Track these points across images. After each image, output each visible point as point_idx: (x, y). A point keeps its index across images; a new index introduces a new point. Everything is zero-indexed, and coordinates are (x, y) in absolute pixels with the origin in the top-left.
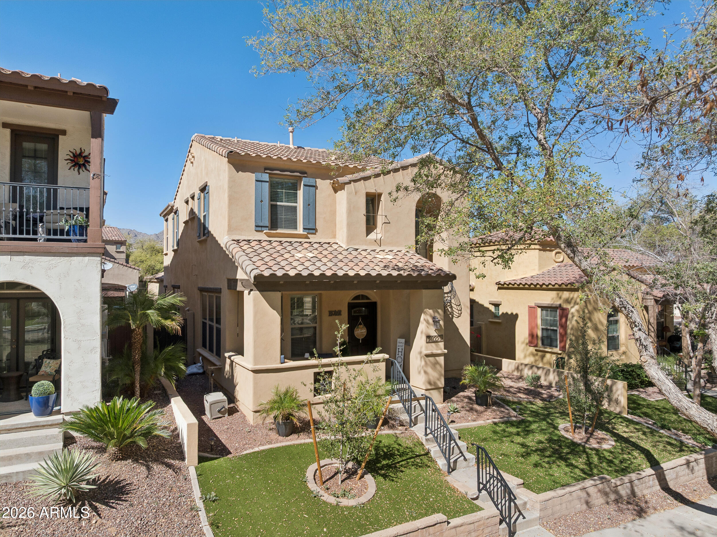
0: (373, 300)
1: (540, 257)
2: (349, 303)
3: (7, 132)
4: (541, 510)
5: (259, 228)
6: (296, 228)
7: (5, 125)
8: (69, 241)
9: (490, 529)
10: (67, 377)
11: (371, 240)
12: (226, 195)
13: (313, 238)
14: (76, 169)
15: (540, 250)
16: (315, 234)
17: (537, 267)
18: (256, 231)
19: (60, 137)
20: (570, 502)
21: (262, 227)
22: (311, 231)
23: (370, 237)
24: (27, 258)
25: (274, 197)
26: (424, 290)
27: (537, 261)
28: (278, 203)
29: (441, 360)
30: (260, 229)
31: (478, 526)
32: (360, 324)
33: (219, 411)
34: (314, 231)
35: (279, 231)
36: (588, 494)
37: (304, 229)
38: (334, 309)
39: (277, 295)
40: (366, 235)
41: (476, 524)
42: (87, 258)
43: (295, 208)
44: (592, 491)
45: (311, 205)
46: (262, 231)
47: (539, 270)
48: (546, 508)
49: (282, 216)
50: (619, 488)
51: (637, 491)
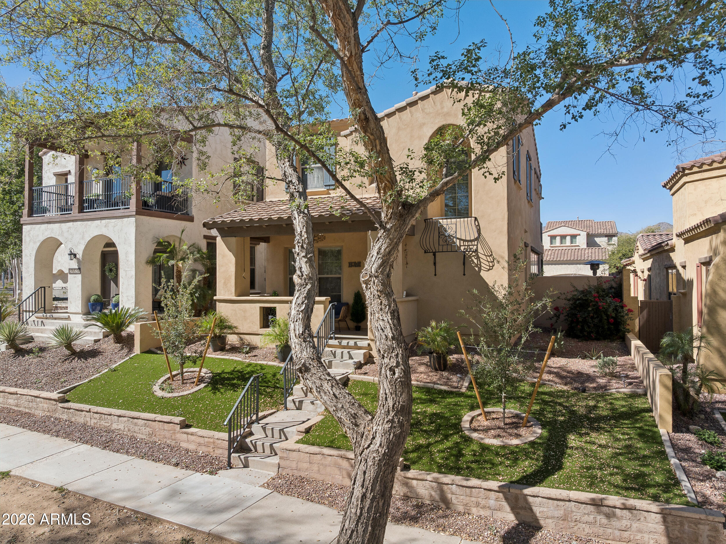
4: (281, 458)
11: (373, 188)
13: (333, 194)
20: (325, 467)
22: (331, 187)
23: (372, 185)
37: (325, 186)
38: (353, 261)
39: (233, 240)
41: (206, 439)
48: (287, 458)
50: (414, 482)
51: (454, 501)
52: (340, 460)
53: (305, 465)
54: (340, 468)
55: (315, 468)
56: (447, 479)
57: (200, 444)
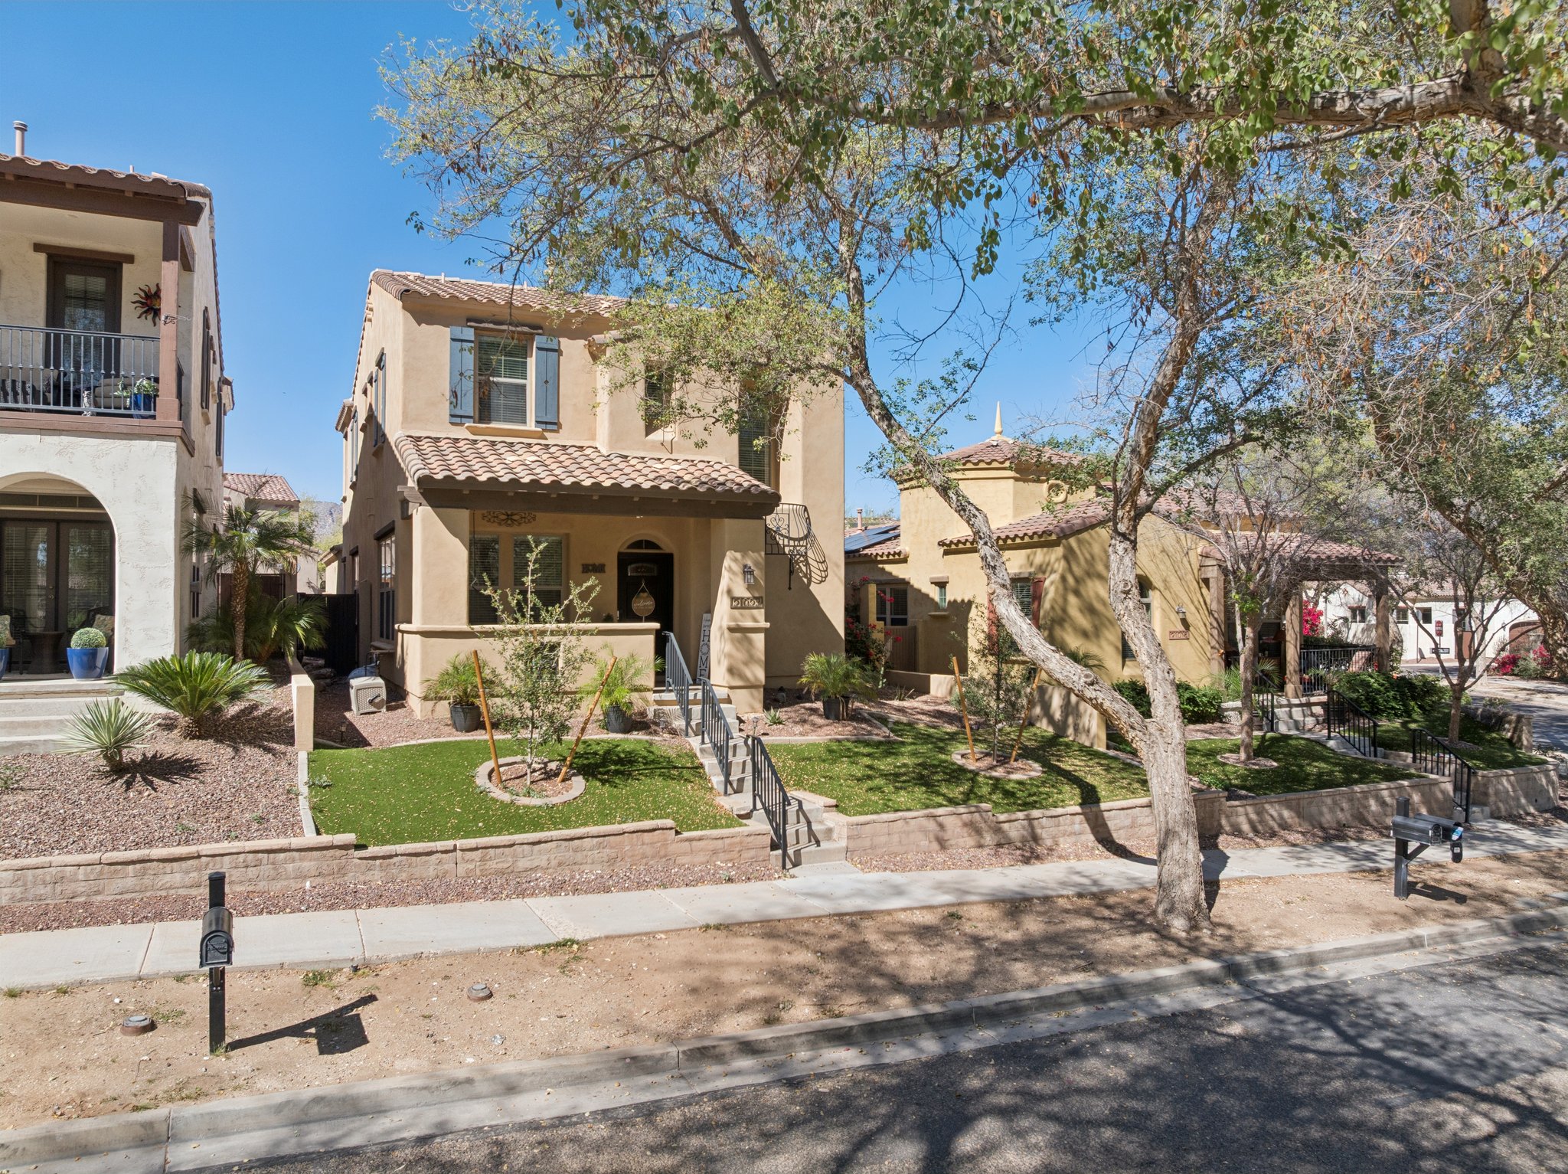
0: (667, 551)
1: (1016, 494)
2: (620, 554)
3: (42, 258)
4: (849, 838)
5: (456, 419)
6: (524, 422)
7: (38, 247)
8: (130, 416)
9: (752, 853)
10: (124, 621)
11: (654, 442)
12: (401, 363)
13: (552, 439)
14: (150, 317)
15: (1016, 479)
16: (557, 431)
17: (1010, 512)
18: (452, 424)
19: (125, 266)
20: (907, 833)
21: (461, 417)
22: (550, 427)
23: (651, 437)
24: (65, 439)
25: (484, 367)
26: (727, 521)
27: (1010, 499)
28: (496, 379)
29: (759, 640)
30: (458, 420)
31: (730, 845)
32: (643, 591)
33: (371, 702)
34: (555, 427)
35: (493, 425)
36: (941, 826)
37: (538, 422)
38: (591, 562)
39: (463, 515)
40: (644, 433)
41: (727, 841)
42: (155, 443)
43: (523, 387)
44: (952, 823)
45: (551, 382)
46: (462, 424)
47: (1015, 516)
48: (858, 837)
49: (498, 401)
50: (1006, 826)
51: (1044, 835)
52: (924, 822)
53: (883, 839)
54: (924, 831)
55: (895, 838)
56: (1035, 813)
57: (715, 852)
